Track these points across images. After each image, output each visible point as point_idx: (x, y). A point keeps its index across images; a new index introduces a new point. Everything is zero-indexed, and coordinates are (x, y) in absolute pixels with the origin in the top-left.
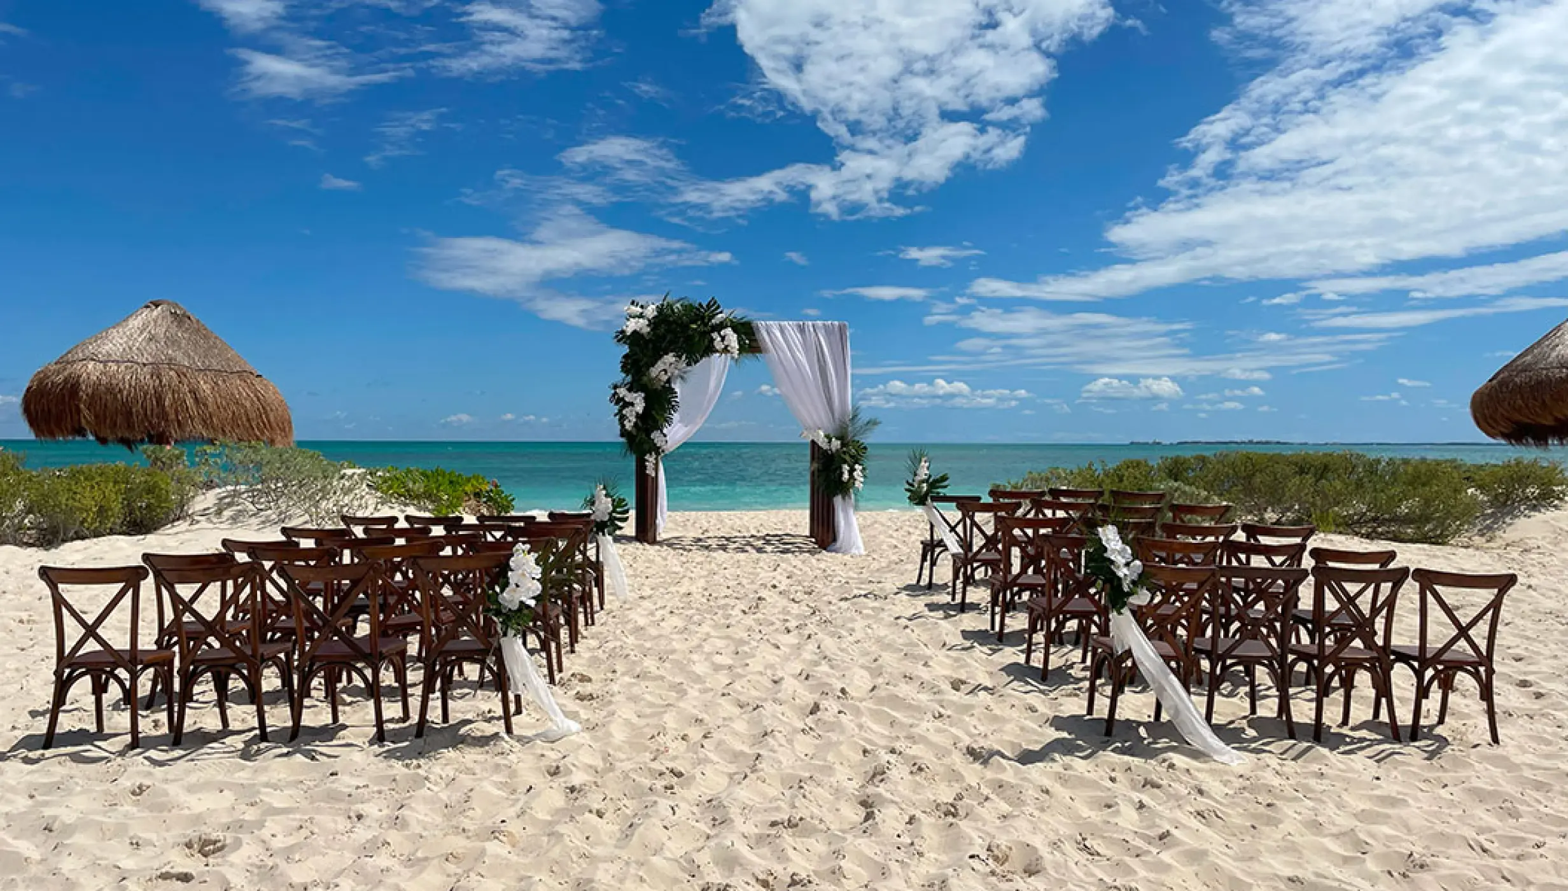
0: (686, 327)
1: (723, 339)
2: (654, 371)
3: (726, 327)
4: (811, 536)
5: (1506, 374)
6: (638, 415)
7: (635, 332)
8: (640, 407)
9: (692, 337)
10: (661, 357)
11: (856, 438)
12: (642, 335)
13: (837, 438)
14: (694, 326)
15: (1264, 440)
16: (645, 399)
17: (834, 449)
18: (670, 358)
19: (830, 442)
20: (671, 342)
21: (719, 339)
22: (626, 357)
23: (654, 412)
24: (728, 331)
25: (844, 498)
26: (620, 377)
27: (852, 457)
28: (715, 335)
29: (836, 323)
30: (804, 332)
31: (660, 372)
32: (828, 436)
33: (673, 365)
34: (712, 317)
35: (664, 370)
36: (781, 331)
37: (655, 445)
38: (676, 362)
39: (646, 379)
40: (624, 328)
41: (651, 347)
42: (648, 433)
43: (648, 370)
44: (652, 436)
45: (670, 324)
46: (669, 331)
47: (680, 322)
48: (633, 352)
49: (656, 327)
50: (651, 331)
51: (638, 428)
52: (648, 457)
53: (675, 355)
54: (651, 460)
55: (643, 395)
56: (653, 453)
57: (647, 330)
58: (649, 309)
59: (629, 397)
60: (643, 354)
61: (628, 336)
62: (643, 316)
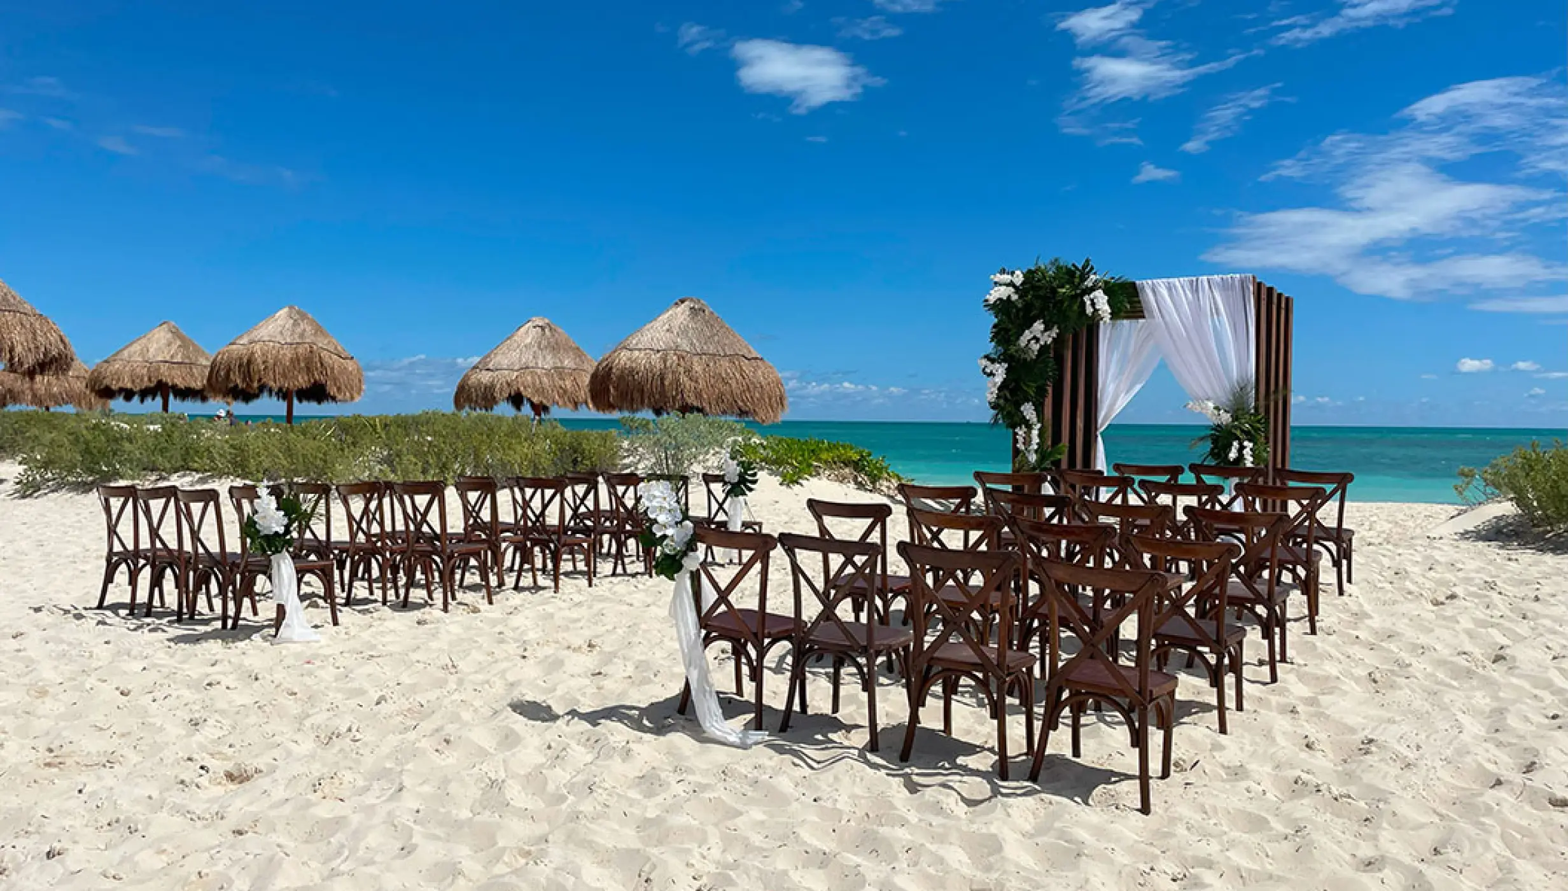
0: (1054, 291)
1: (1093, 302)
2: (1023, 341)
3: (1098, 288)
6: (1000, 387)
7: (1000, 300)
8: (1001, 379)
9: (1062, 302)
10: (1031, 325)
12: (1011, 304)
13: (1229, 411)
14: (1063, 290)
16: (1011, 369)
17: (1223, 424)
18: (1038, 326)
19: (1219, 415)
20: (1041, 309)
21: (1089, 302)
22: (995, 326)
23: (1020, 383)
24: (1100, 294)
26: (989, 347)
27: (1245, 432)
28: (1086, 298)
30: (1197, 290)
31: (1029, 341)
32: (1217, 408)
33: (1046, 334)
34: (1084, 278)
35: (1035, 338)
36: (1169, 289)
37: (1024, 417)
38: (1046, 330)
39: (1013, 349)
40: (988, 297)
41: (1021, 314)
42: (1018, 405)
43: (1018, 339)
44: (1022, 408)
45: (1039, 289)
46: (1039, 297)
47: (1051, 286)
48: (1002, 323)
49: (1025, 293)
50: (1020, 298)
51: (1007, 400)
52: (1018, 430)
53: (1044, 323)
54: (1021, 432)
55: (1007, 365)
56: (1023, 427)
57: (1014, 298)
58: (1016, 275)
59: (991, 368)
60: (1012, 323)
61: (994, 305)
62: (1010, 283)
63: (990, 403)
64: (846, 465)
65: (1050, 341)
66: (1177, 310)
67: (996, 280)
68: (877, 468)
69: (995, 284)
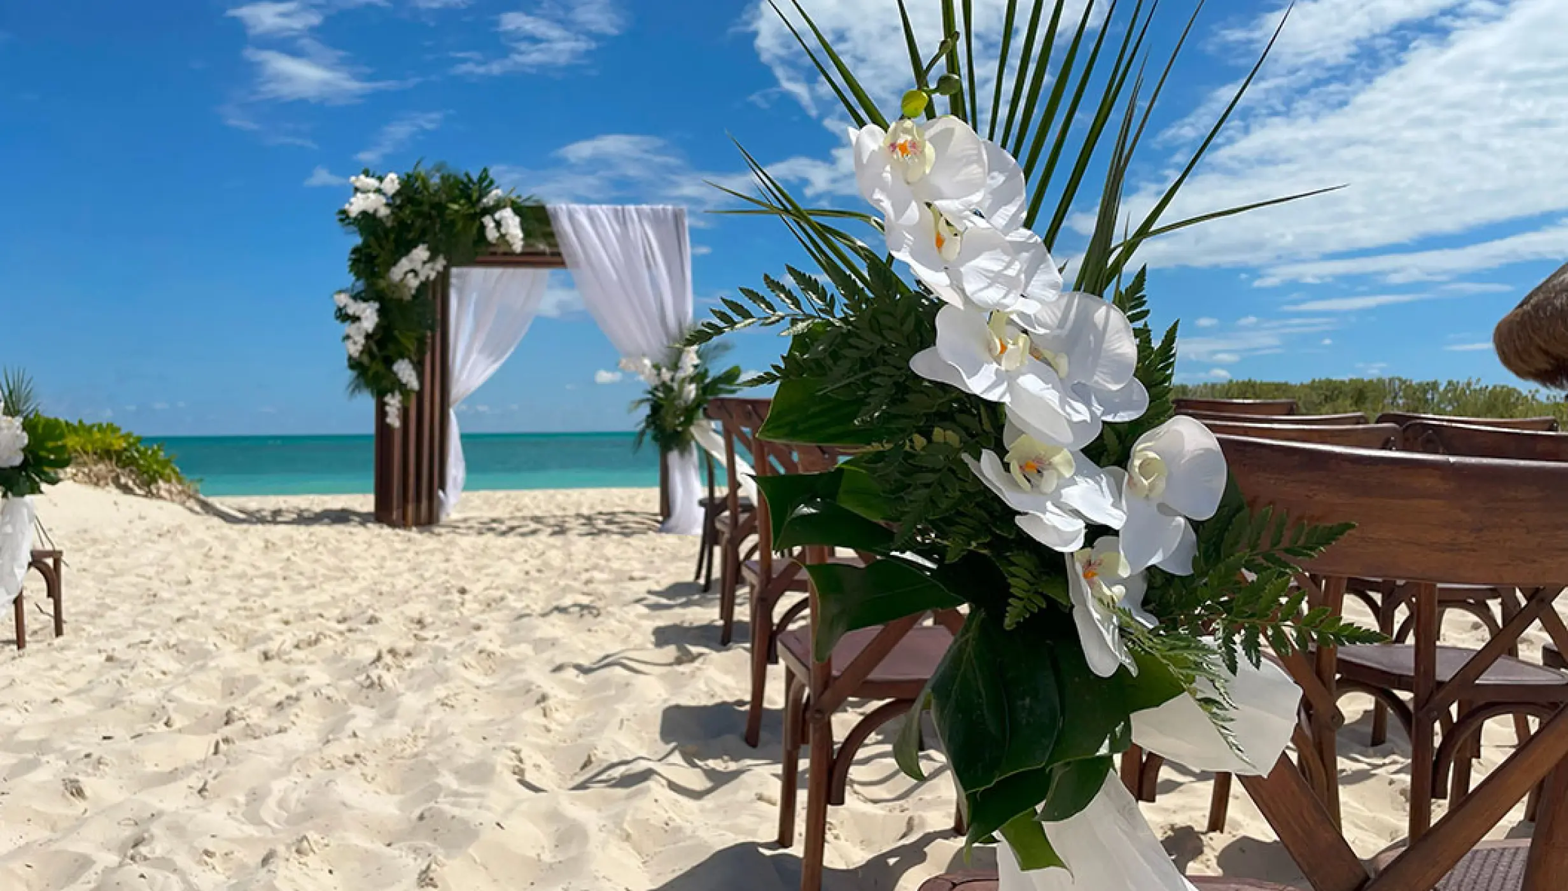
0: (440, 207)
1: (498, 224)
2: (397, 273)
3: (505, 207)
5: (1541, 296)
6: (368, 337)
7: (364, 213)
8: (370, 324)
9: (453, 223)
10: (407, 251)
12: (380, 220)
13: (669, 369)
14: (455, 207)
16: (381, 312)
18: (421, 253)
20: (423, 231)
21: (493, 224)
22: (355, 251)
23: (396, 333)
24: (507, 214)
25: (682, 455)
26: (349, 279)
28: (488, 221)
29: (670, 207)
30: (625, 223)
31: (406, 273)
32: (657, 367)
33: (429, 266)
34: (484, 193)
35: (414, 271)
36: (591, 217)
37: (399, 381)
38: (431, 259)
39: (382, 284)
40: (347, 206)
41: (392, 236)
42: (389, 362)
43: (388, 270)
44: (395, 368)
45: (421, 203)
46: (419, 214)
47: (437, 199)
48: (366, 244)
49: (400, 207)
50: (392, 213)
51: (372, 356)
52: (388, 398)
53: (429, 249)
54: (394, 403)
55: (376, 305)
56: (397, 393)
57: (384, 212)
58: (387, 180)
59: (353, 308)
60: (380, 246)
61: (355, 219)
62: (378, 191)
63: (350, 358)
64: (101, 459)
65: (433, 275)
66: (604, 246)
67: (358, 184)
68: (157, 462)
69: (357, 190)
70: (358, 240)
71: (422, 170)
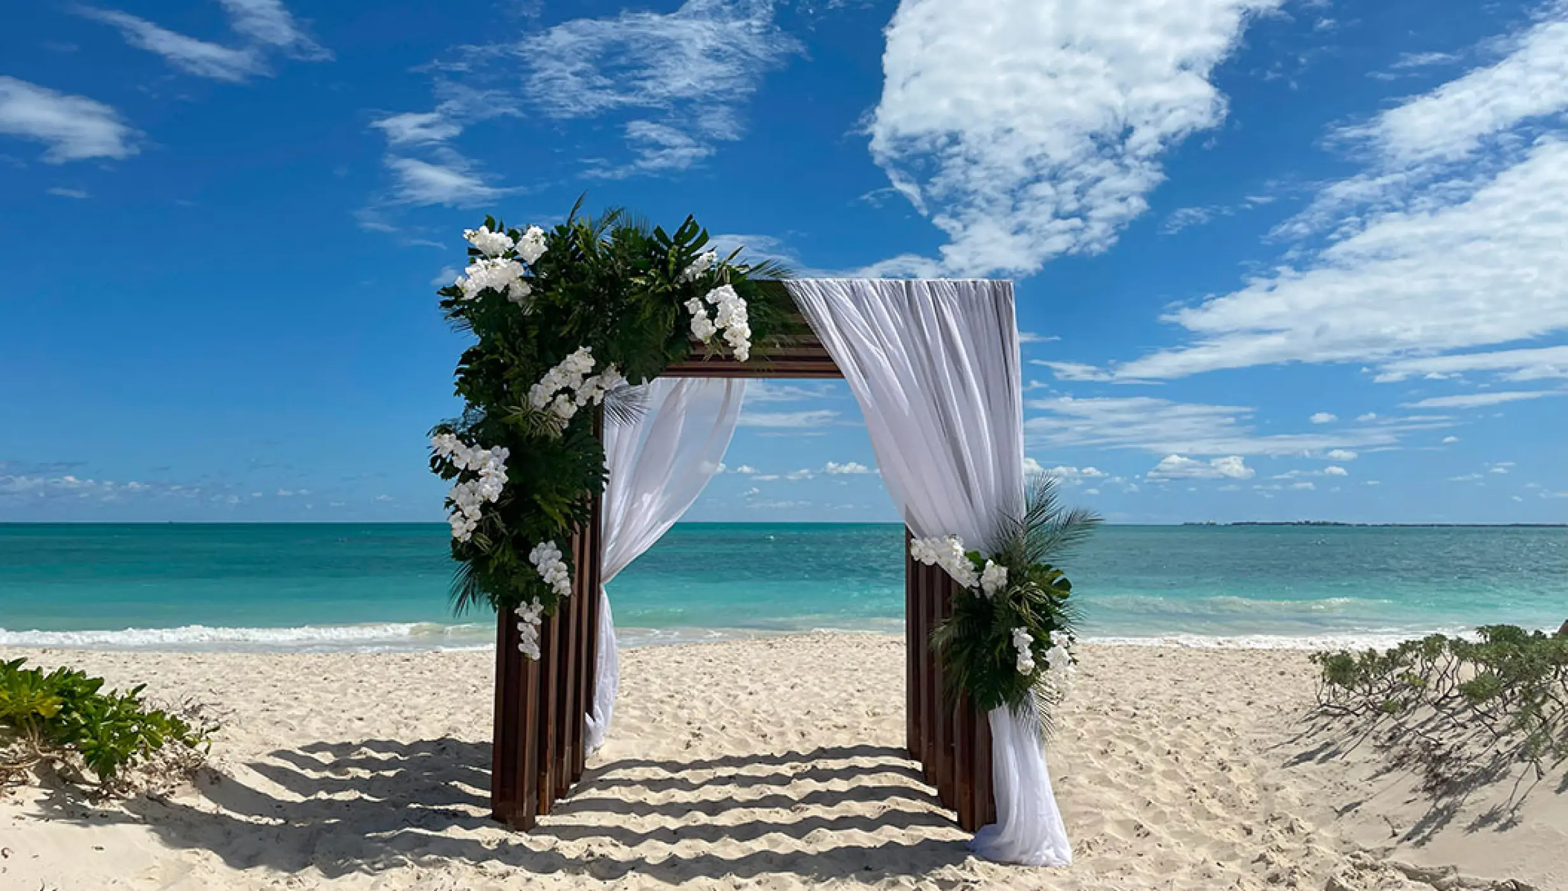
0: (615, 283)
1: (712, 312)
2: (540, 394)
3: (722, 283)
4: (909, 753)
6: (489, 506)
7: (487, 293)
8: (492, 485)
9: (634, 309)
10: (559, 359)
11: (1043, 560)
13: (998, 560)
14: (641, 282)
15: (1321, 520)
16: (513, 464)
17: (989, 589)
18: (581, 360)
19: (980, 568)
20: (586, 323)
21: (703, 312)
22: (467, 358)
23: (538, 499)
24: (725, 294)
25: (1014, 710)
26: (456, 407)
27: (1037, 608)
28: (694, 306)
31: (555, 395)
33: (592, 381)
34: (686, 259)
35: (568, 391)
37: (539, 579)
38: (596, 371)
39: (516, 413)
40: (458, 281)
41: (534, 331)
42: (524, 547)
43: (529, 388)
44: (533, 556)
45: (583, 276)
46: (581, 294)
47: (607, 271)
48: (488, 346)
49: (547, 284)
50: (533, 292)
51: (495, 537)
52: (521, 610)
53: (593, 354)
54: (530, 616)
55: (506, 452)
56: (536, 600)
57: (521, 290)
58: (528, 237)
59: (465, 458)
60: (513, 349)
61: (471, 302)
62: (511, 254)
63: (456, 542)
65: (598, 397)
67: (477, 242)
69: (474, 252)
70: (472, 340)
71: (583, 220)
